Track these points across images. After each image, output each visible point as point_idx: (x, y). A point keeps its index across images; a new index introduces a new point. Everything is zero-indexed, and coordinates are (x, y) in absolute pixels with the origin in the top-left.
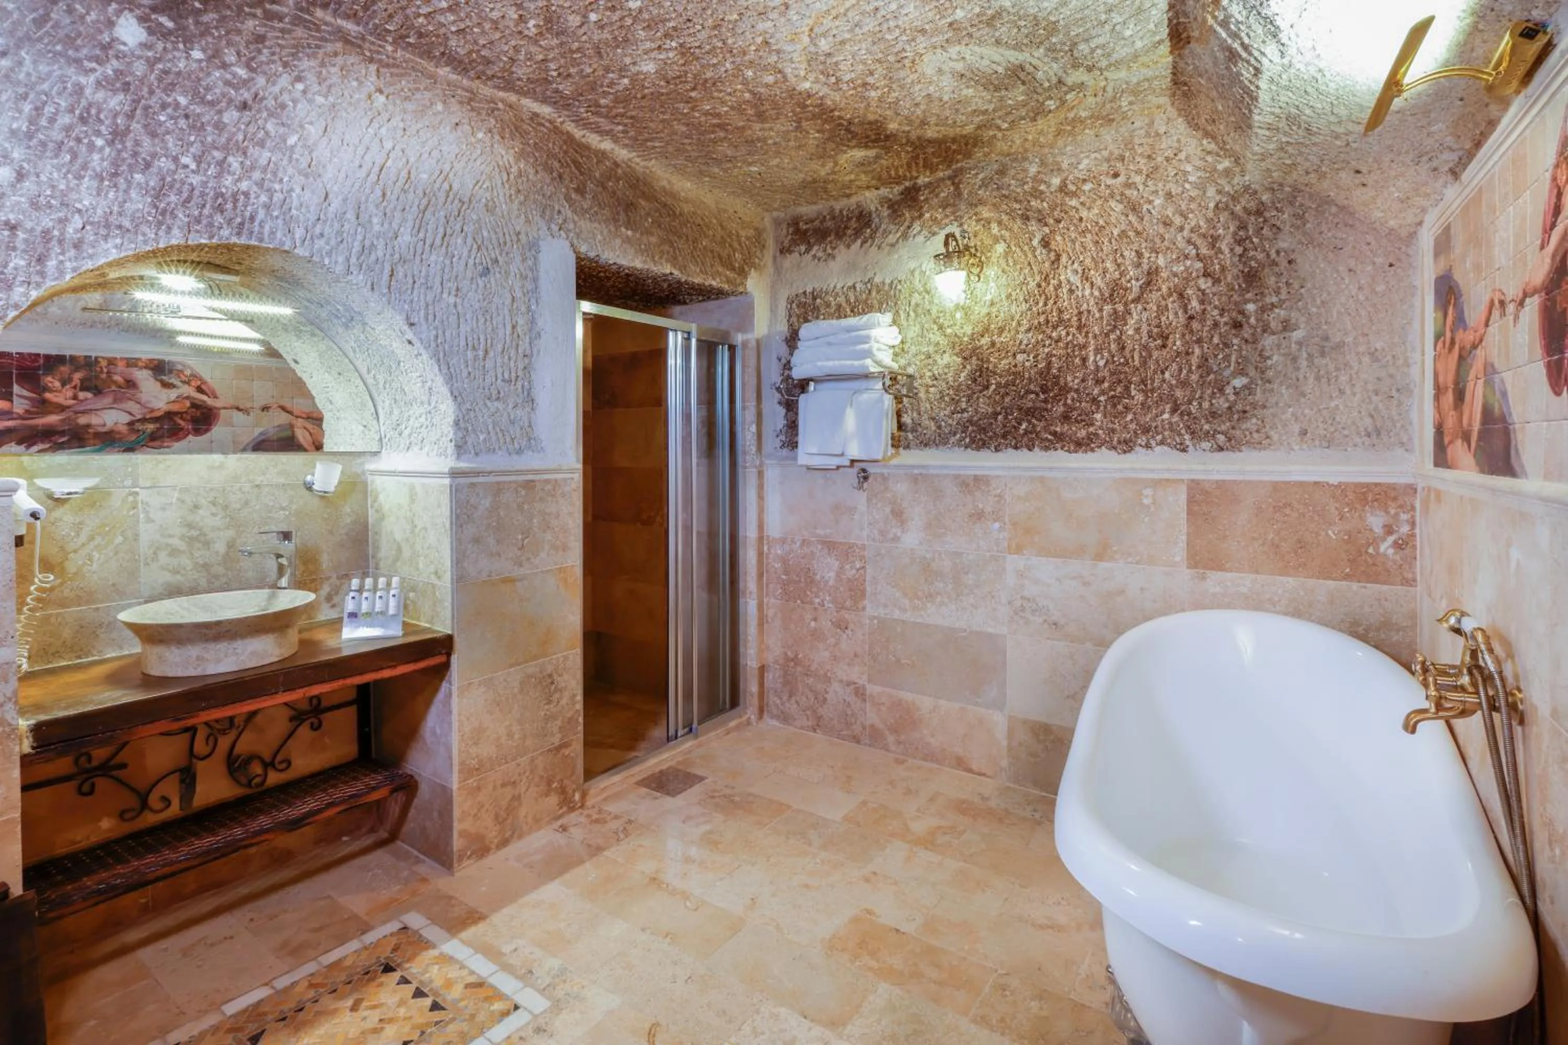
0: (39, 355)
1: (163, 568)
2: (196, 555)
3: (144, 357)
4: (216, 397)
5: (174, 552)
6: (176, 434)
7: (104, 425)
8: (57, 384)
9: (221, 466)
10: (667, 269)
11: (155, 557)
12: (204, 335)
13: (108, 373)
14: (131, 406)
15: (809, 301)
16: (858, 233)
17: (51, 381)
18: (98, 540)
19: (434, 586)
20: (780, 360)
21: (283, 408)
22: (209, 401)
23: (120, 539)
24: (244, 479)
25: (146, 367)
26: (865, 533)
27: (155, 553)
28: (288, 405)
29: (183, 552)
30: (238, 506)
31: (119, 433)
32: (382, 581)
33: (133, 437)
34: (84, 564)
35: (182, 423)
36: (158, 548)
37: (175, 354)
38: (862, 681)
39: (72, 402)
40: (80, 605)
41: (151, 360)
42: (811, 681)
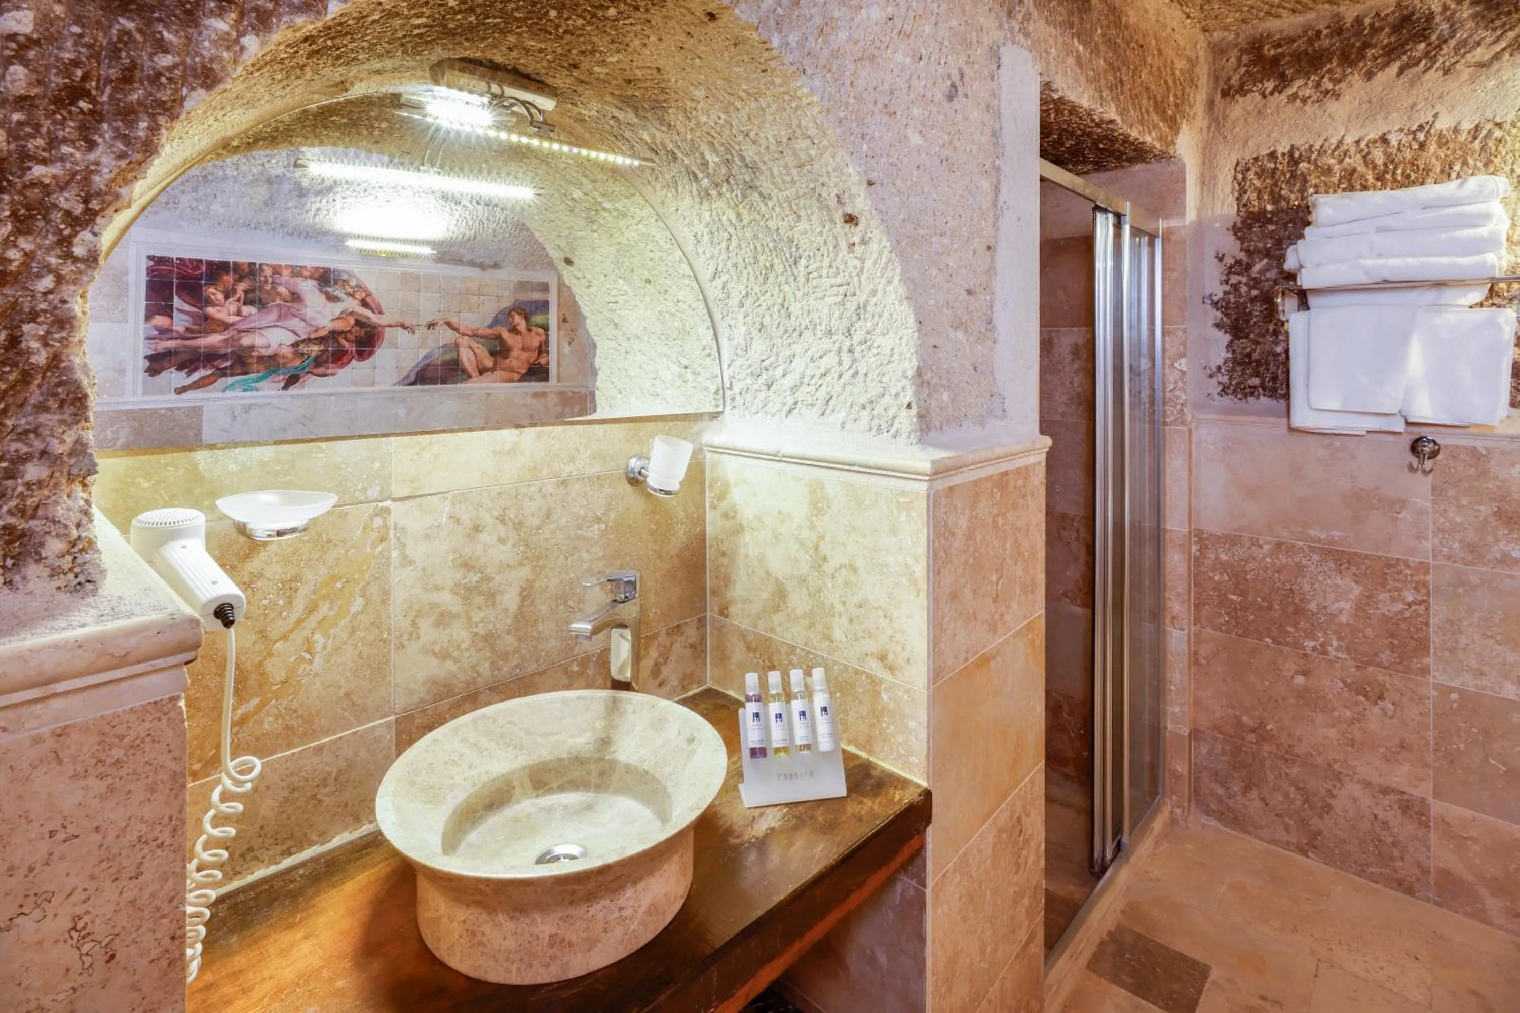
0: (200, 261)
1: (426, 651)
2: (476, 619)
3: (310, 264)
4: (381, 313)
5: (443, 619)
6: (340, 358)
7: (268, 347)
8: (220, 296)
9: (513, 451)
10: (1111, 113)
11: (414, 634)
12: (373, 238)
13: (273, 283)
14: (295, 323)
15: (1283, 165)
16: (1390, 53)
17: (214, 292)
18: (324, 609)
19: (875, 682)
20: (1221, 259)
21: (449, 324)
22: (375, 318)
23: (358, 604)
24: (545, 471)
25: (311, 277)
26: (1428, 545)
27: (414, 623)
28: (454, 320)
29: (456, 616)
30: (536, 521)
31: (284, 357)
32: (796, 675)
33: (297, 363)
34: (301, 660)
35: (346, 344)
36: (419, 614)
37: (341, 262)
38: (1423, 790)
39: (237, 318)
40: (290, 746)
41: (317, 269)
42: (1295, 771)
